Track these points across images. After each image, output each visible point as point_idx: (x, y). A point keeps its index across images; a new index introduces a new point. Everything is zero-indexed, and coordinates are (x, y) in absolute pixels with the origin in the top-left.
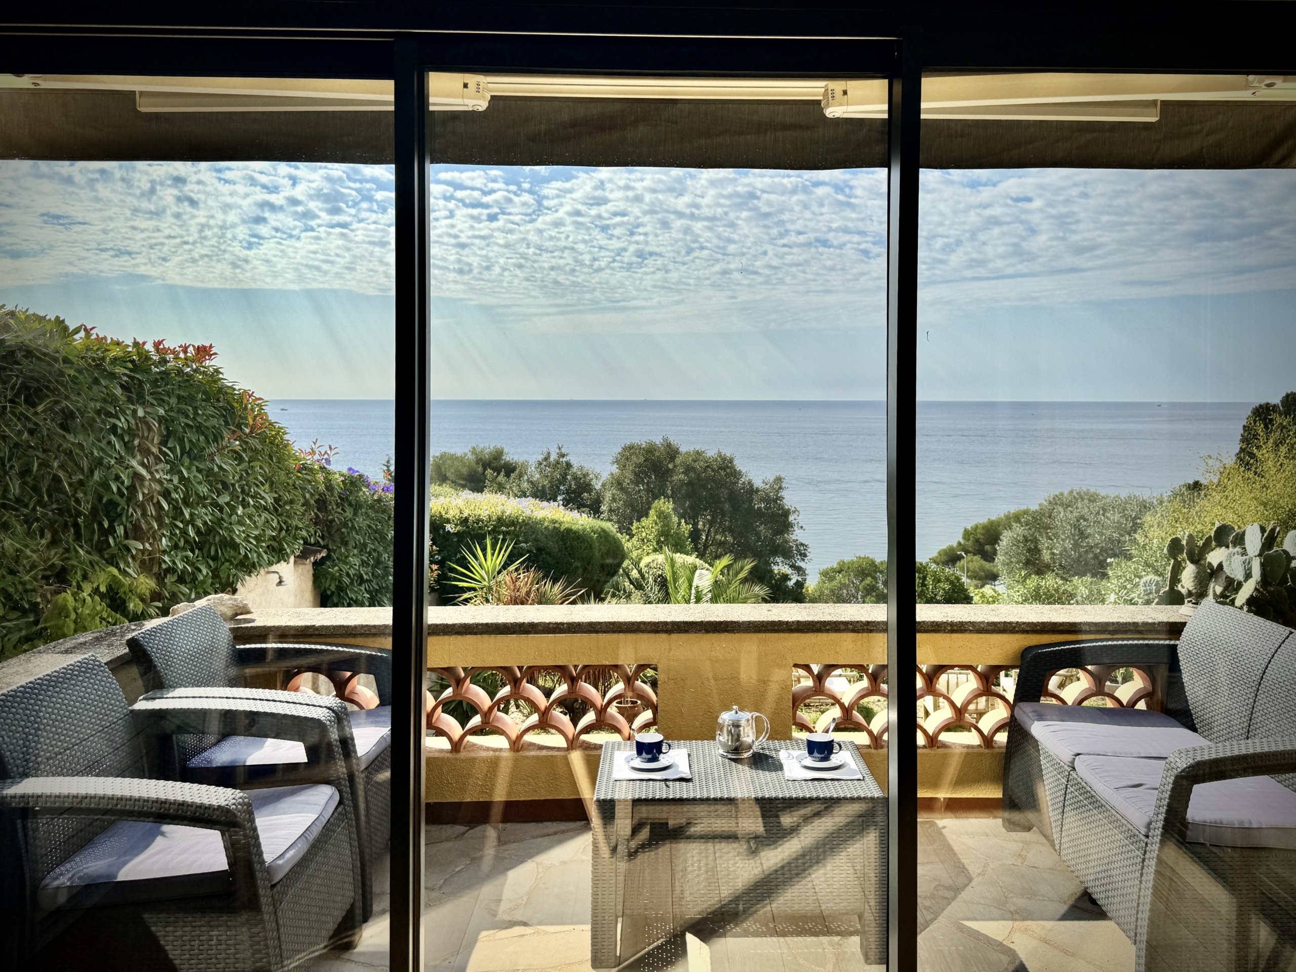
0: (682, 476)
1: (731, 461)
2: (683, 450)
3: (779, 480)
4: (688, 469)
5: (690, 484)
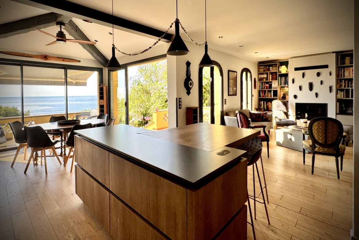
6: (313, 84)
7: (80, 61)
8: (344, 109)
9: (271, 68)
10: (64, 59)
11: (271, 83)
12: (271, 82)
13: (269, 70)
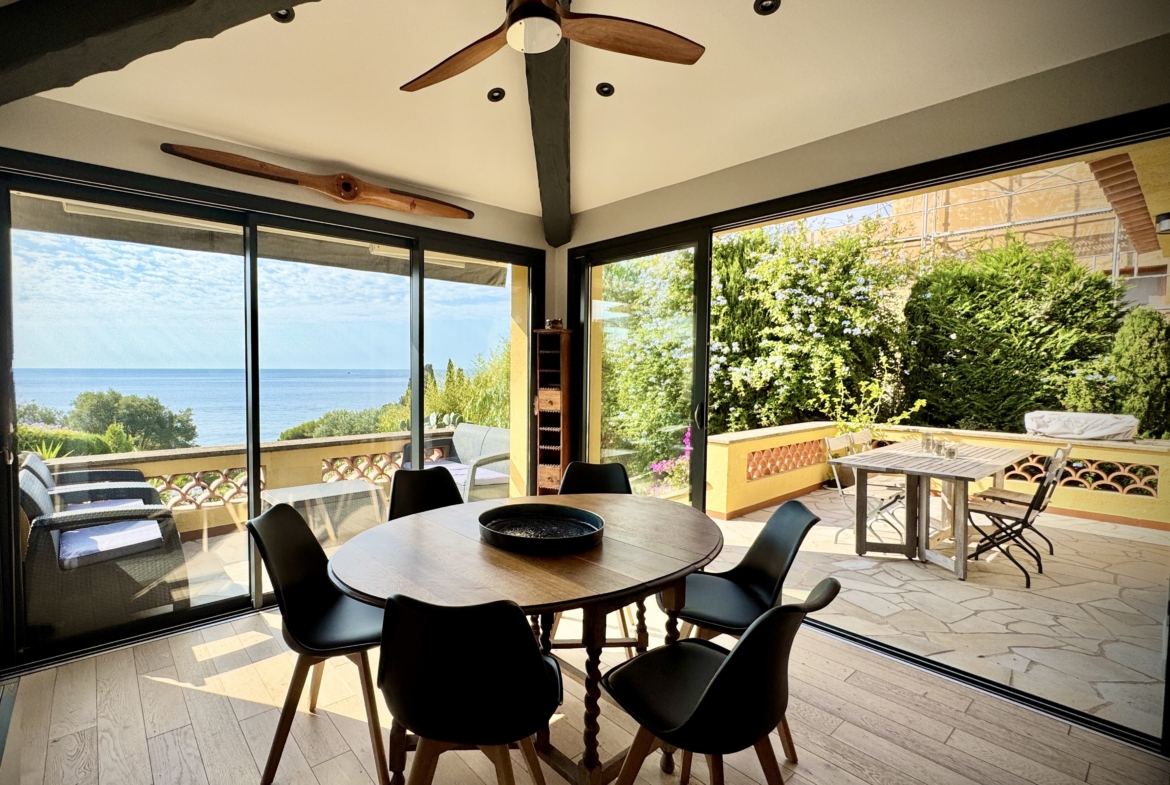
0: (125, 411)
1: (157, 401)
2: (123, 395)
3: (189, 410)
4: (128, 407)
5: (131, 415)
7: (470, 215)
10: (417, 201)
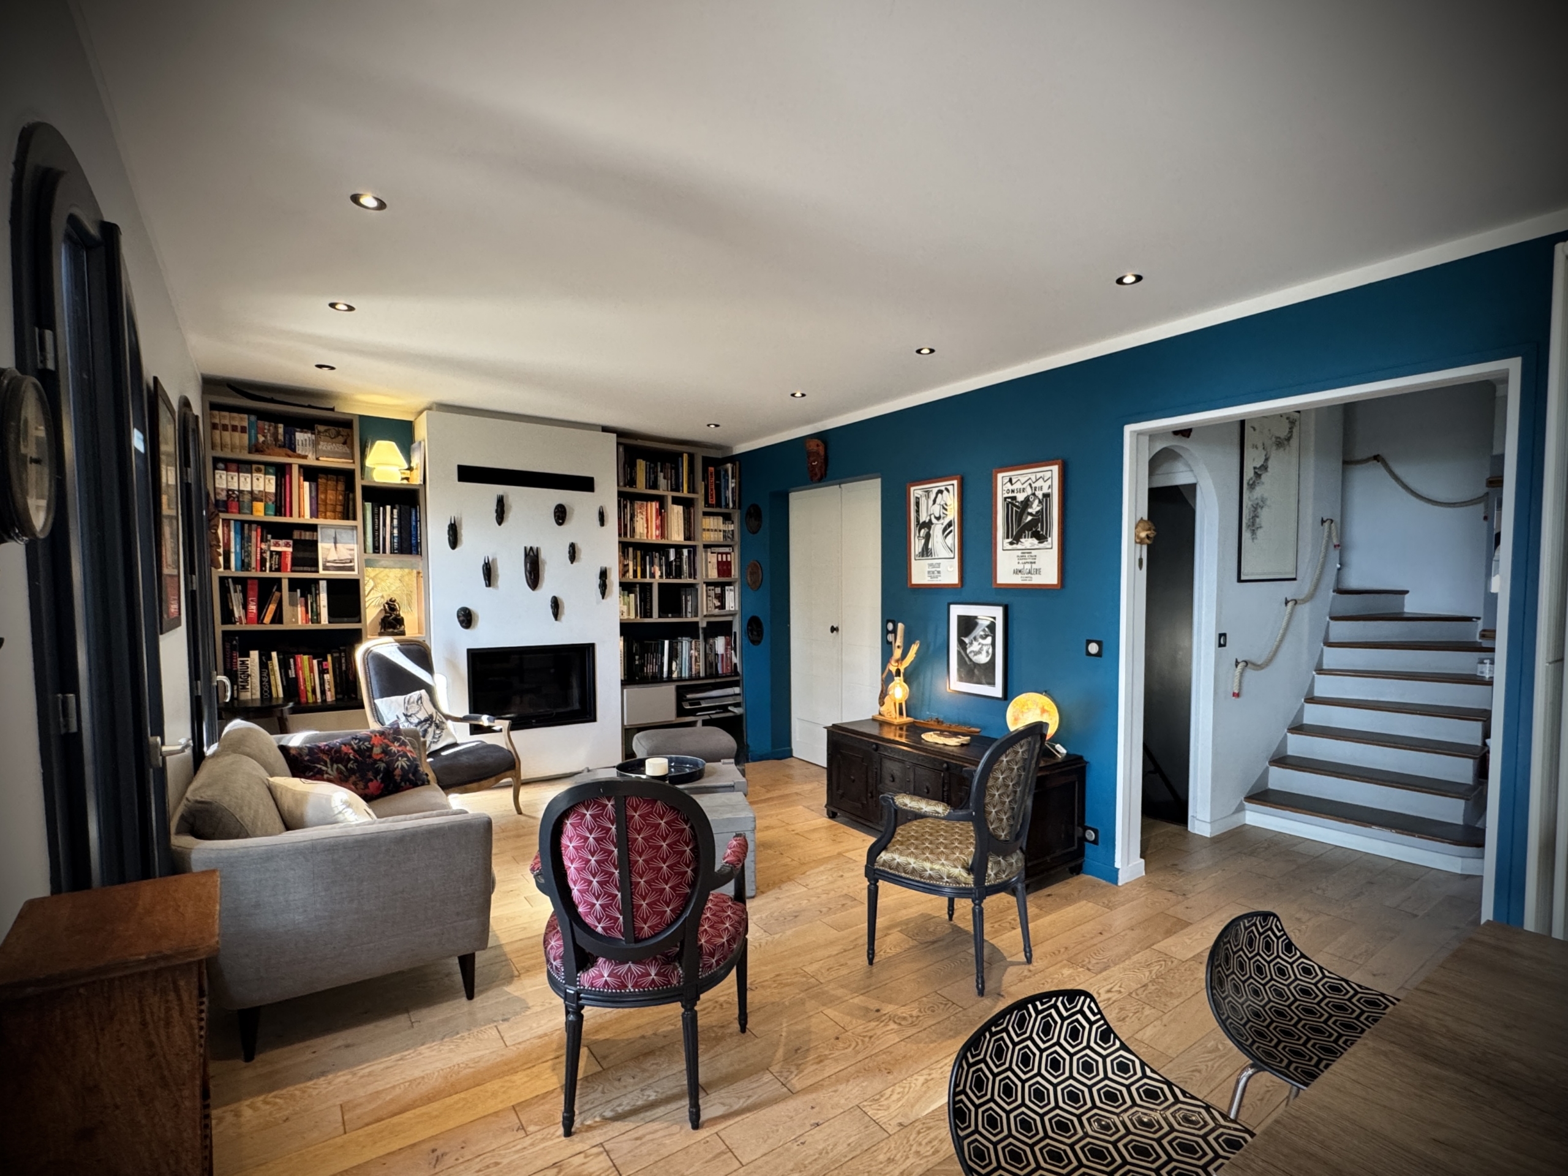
6: (543, 555)
8: (637, 662)
9: (300, 436)
11: (307, 536)
12: (313, 528)
13: (290, 446)
